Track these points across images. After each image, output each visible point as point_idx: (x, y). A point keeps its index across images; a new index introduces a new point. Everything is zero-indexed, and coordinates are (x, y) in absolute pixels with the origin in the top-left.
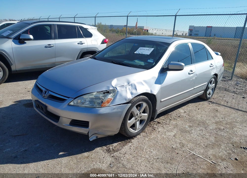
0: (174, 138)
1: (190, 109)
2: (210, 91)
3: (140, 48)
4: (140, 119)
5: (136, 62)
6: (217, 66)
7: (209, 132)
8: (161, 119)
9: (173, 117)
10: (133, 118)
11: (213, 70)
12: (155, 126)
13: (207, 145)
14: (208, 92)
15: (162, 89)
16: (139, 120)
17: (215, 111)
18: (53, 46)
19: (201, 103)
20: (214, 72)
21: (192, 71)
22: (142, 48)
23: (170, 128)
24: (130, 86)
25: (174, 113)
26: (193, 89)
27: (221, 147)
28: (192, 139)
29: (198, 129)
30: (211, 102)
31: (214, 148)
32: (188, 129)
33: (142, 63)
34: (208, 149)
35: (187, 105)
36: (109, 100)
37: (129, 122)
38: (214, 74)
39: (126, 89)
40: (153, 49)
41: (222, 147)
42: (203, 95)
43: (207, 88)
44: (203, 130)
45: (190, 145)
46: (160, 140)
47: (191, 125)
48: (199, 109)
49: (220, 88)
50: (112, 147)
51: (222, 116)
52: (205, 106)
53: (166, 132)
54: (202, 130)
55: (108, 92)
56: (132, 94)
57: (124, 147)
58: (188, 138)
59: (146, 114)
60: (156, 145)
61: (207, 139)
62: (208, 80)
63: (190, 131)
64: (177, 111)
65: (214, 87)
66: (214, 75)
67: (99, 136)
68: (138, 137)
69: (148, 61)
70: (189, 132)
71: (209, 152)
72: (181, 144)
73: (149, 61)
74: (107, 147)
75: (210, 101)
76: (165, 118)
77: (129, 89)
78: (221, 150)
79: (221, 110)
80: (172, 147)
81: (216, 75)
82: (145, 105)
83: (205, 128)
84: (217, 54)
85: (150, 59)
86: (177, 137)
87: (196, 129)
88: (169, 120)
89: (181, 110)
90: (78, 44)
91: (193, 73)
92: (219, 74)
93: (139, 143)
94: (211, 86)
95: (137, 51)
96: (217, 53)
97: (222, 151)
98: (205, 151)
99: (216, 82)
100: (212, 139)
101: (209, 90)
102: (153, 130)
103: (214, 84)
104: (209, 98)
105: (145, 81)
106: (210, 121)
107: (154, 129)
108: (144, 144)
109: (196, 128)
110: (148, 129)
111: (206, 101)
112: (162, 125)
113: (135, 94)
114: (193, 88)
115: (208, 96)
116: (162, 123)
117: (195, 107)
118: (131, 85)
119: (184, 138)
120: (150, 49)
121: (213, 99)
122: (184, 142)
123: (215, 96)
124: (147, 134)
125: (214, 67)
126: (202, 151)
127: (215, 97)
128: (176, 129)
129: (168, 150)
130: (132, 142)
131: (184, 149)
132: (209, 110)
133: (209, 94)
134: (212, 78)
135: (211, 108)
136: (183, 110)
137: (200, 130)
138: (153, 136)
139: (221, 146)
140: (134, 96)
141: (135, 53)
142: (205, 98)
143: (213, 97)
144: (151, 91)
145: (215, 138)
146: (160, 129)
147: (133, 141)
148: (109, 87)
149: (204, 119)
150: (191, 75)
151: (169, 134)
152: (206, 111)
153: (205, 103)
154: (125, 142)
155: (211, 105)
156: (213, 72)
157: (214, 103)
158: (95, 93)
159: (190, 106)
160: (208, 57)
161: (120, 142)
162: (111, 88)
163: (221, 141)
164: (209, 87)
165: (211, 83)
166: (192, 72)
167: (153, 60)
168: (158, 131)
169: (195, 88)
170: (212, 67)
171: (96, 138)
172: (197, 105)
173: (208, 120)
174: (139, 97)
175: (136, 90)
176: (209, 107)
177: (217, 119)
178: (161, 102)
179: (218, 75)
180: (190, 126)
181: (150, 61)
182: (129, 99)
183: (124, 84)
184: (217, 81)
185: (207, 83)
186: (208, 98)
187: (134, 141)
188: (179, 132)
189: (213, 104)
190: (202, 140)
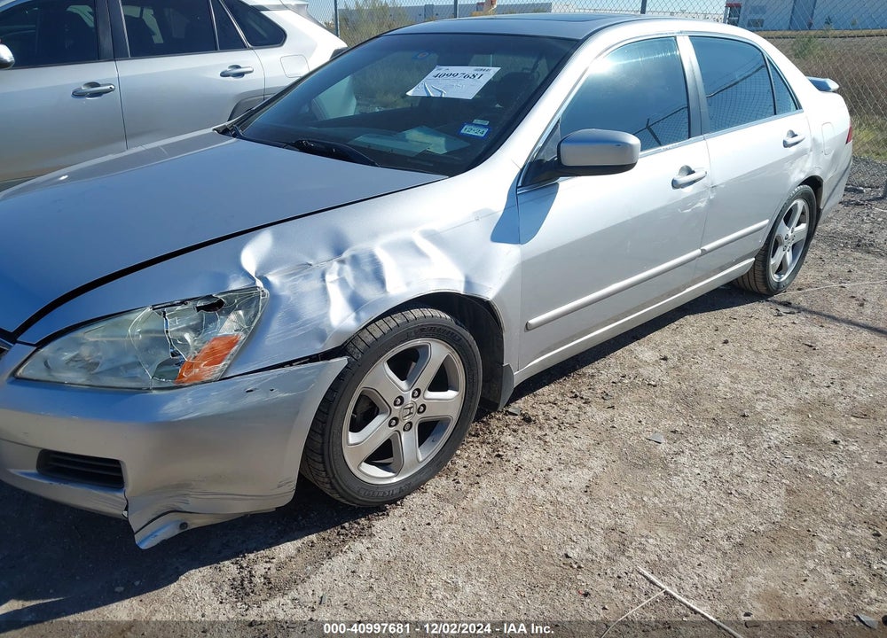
0: (586, 499)
1: (688, 342)
2: (785, 256)
3: (435, 72)
4: (416, 419)
5: (407, 141)
6: (820, 140)
7: (763, 461)
8: (545, 398)
9: (600, 388)
10: (379, 421)
11: (799, 162)
12: (508, 438)
13: (745, 539)
14: (774, 262)
15: (526, 267)
16: (410, 423)
17: (802, 349)
18: (111, 90)
19: (741, 310)
20: (801, 171)
21: (690, 172)
22: (443, 69)
23: (576, 444)
24: (347, 268)
25: (606, 370)
26: (699, 256)
27: (813, 548)
28: (674, 502)
29: (712, 446)
30: (787, 304)
31: (779, 555)
32: (664, 447)
33: (437, 145)
34: (748, 560)
35: (673, 326)
36: (219, 345)
37: (353, 438)
38: (803, 177)
39: (324, 280)
40: (494, 70)
41: (819, 545)
42: (751, 277)
43: (772, 243)
44: (735, 451)
45: (659, 542)
46: (515, 515)
47: (680, 424)
48: (726, 342)
49: (832, 238)
50: (268, 565)
51: (831, 371)
52: (759, 324)
53: (550, 469)
54: (727, 452)
55: (215, 307)
56: (356, 303)
57: (326, 565)
58: (657, 501)
59: (450, 394)
60: (486, 548)
61: (749, 501)
62: (776, 207)
63: (669, 458)
64: (626, 353)
65: (804, 236)
66: (805, 182)
67: (196, 522)
68: (414, 500)
69: (463, 131)
70: (665, 467)
71: (750, 579)
72: (615, 536)
73: (468, 130)
74: (242, 567)
75: (785, 299)
76: (563, 394)
77: (342, 282)
78: (812, 566)
79: (829, 342)
80: (567, 556)
81: (814, 182)
82: (438, 352)
83: (747, 438)
84: (822, 88)
85: (470, 123)
86: (602, 494)
87: (702, 447)
88: (581, 403)
89: (643, 351)
90: (224, 75)
91: (694, 182)
92: (830, 175)
93: (407, 541)
94: (790, 234)
95: (420, 85)
96: (825, 83)
97: (815, 569)
98: (729, 574)
99: (814, 215)
100: (775, 501)
101: (780, 253)
102: (489, 463)
103: (803, 226)
104: (779, 288)
105: (433, 237)
106: (774, 400)
107: (499, 456)
108: (430, 541)
109: (701, 440)
110: (470, 455)
111: (765, 303)
112: (539, 433)
113: (374, 304)
114: (698, 251)
115: (775, 278)
116: (542, 421)
117: (713, 333)
118: (355, 260)
119: (634, 498)
120: (482, 72)
121: (799, 289)
122: (631, 522)
123: (808, 274)
124: (458, 482)
125: (807, 144)
126: (713, 576)
127: (810, 280)
128: (602, 452)
129: (539, 577)
130: (371, 535)
131: (623, 565)
132: (775, 346)
133: (781, 269)
134: (794, 199)
135: (785, 334)
136: (656, 347)
137: (718, 454)
138: (486, 492)
139: (816, 540)
140: (366, 317)
141: (409, 93)
142: (763, 289)
143: (799, 280)
144: (468, 283)
145: (790, 492)
146: (530, 455)
147: (380, 525)
148: (223, 279)
149: (747, 393)
150: (688, 190)
151: (566, 478)
152: (759, 349)
153: (761, 310)
154: (338, 534)
155: (786, 319)
156: (798, 170)
157: (800, 310)
158: (139, 316)
159: (688, 330)
160: (779, 100)
161: (313, 537)
162: (237, 284)
163: (816, 513)
164: (779, 237)
165: (788, 220)
166: (692, 177)
167: (485, 127)
168: (516, 462)
169: (707, 247)
170: (794, 149)
171: (177, 532)
172: (719, 323)
173: (764, 396)
174: (399, 318)
175: (379, 286)
176: (773, 331)
177: (805, 390)
178: (528, 327)
179: (825, 182)
180: (674, 432)
181: (472, 133)
182: (339, 333)
183: (312, 256)
184: (819, 211)
185: (767, 221)
186: (774, 286)
187: (386, 527)
188: (614, 465)
189: (794, 313)
190: (720, 507)
